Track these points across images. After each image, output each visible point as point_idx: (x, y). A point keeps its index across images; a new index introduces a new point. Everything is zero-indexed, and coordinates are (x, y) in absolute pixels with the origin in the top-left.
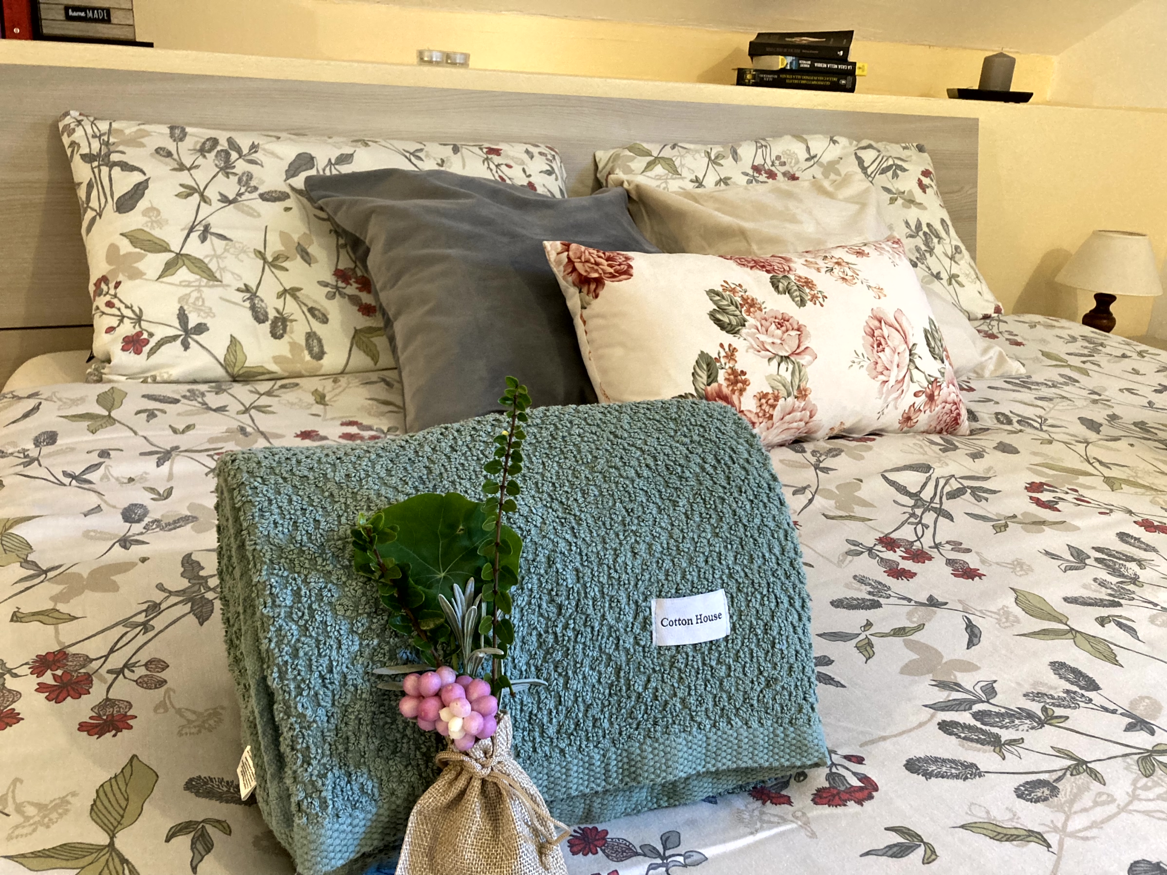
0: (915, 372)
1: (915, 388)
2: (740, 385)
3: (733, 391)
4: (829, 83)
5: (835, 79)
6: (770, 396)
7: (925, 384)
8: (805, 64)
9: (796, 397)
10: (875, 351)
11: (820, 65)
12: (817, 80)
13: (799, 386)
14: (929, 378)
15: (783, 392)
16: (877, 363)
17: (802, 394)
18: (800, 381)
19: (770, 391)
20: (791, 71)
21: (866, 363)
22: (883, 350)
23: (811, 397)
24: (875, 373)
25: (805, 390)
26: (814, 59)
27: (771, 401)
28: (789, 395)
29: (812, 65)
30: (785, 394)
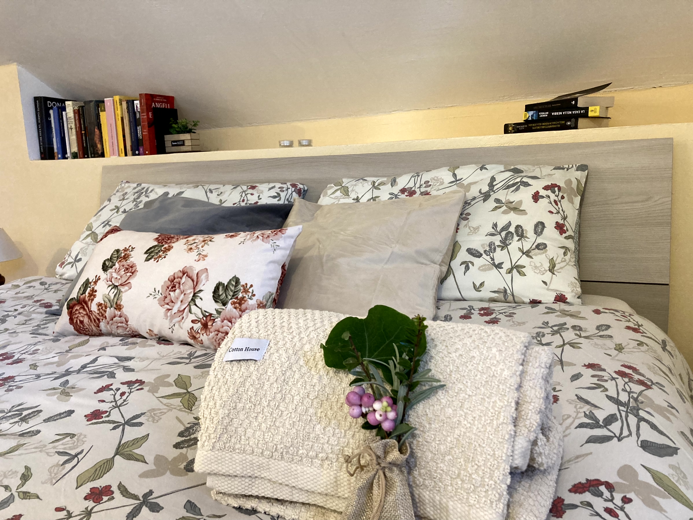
0: (193, 308)
1: (193, 317)
2: (92, 297)
3: (89, 300)
4: (559, 126)
5: (563, 122)
6: (103, 305)
7: (201, 316)
8: (544, 115)
9: (115, 308)
10: (168, 290)
11: (556, 114)
12: (552, 125)
13: (116, 303)
14: (204, 313)
15: (109, 305)
16: (166, 297)
17: (119, 307)
18: (117, 300)
19: (103, 303)
20: (533, 121)
21: (159, 296)
22: (175, 291)
23: (124, 310)
24: (163, 303)
25: (120, 305)
26: (551, 110)
27: (104, 308)
28: (112, 307)
29: (550, 115)
30: (110, 306)
